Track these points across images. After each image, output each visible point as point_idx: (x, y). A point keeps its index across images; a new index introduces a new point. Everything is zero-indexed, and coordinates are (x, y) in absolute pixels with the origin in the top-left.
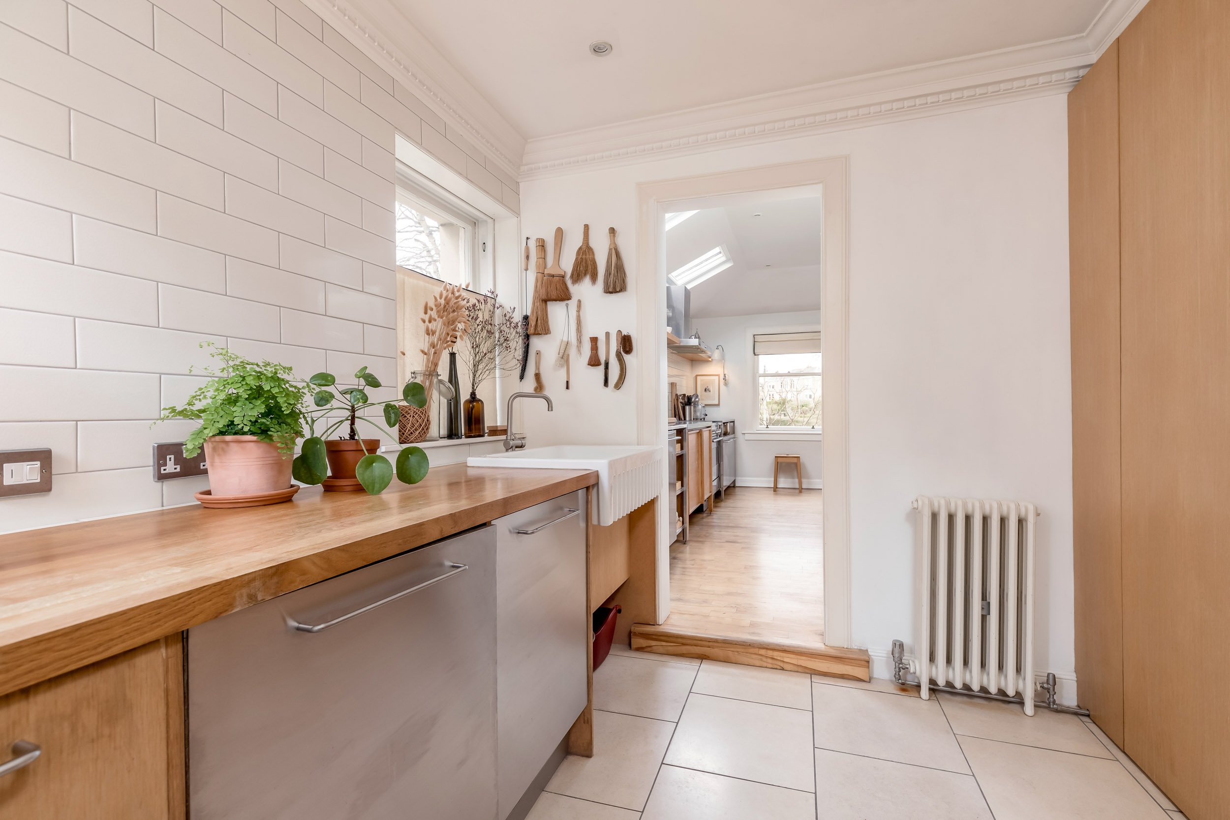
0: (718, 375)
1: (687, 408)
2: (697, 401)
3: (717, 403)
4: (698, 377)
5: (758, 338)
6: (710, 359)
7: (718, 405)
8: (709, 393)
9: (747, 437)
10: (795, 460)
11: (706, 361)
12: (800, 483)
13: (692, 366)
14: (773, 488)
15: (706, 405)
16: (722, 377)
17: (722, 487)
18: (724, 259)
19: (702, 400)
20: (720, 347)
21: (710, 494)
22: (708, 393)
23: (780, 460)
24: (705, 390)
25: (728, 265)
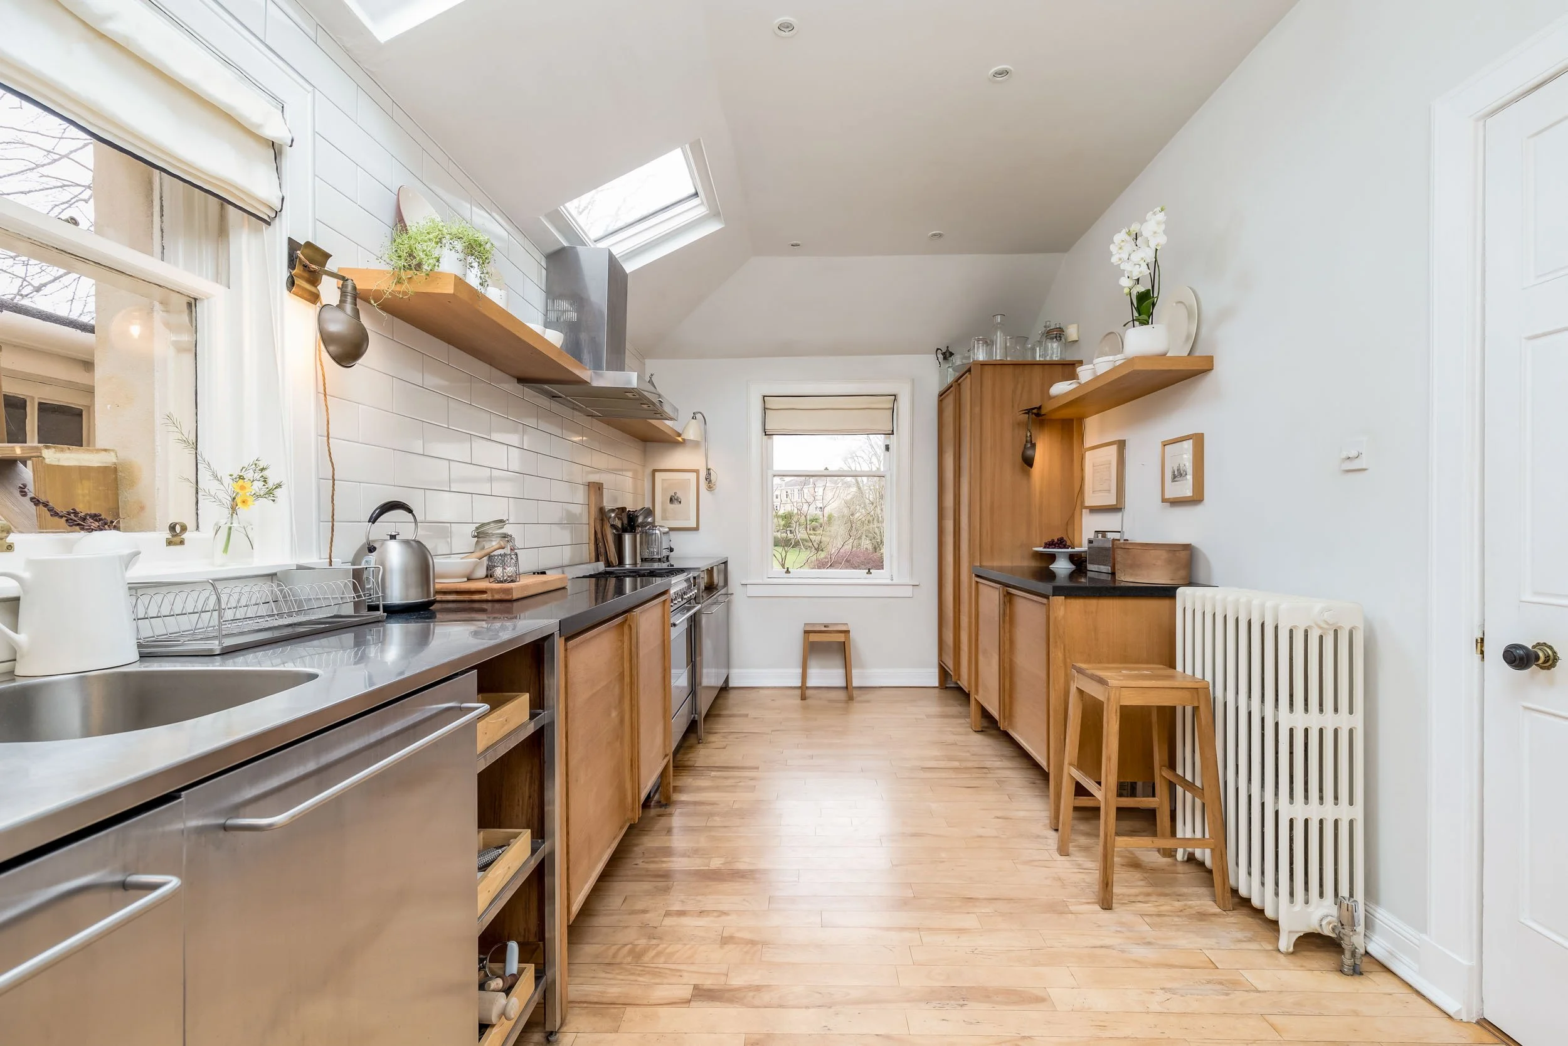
0: (697, 471)
1: (627, 538)
2: (649, 523)
3: (695, 526)
4: (657, 474)
5: (772, 403)
6: (680, 439)
7: (697, 529)
8: (680, 505)
9: (752, 591)
10: (841, 638)
11: (672, 442)
12: (848, 677)
13: (644, 451)
14: (800, 688)
15: (671, 529)
16: (703, 474)
17: (698, 710)
18: (702, 211)
19: (664, 518)
20: (699, 416)
21: (666, 760)
22: (675, 506)
23: (813, 638)
24: (671, 500)
25: (713, 227)
